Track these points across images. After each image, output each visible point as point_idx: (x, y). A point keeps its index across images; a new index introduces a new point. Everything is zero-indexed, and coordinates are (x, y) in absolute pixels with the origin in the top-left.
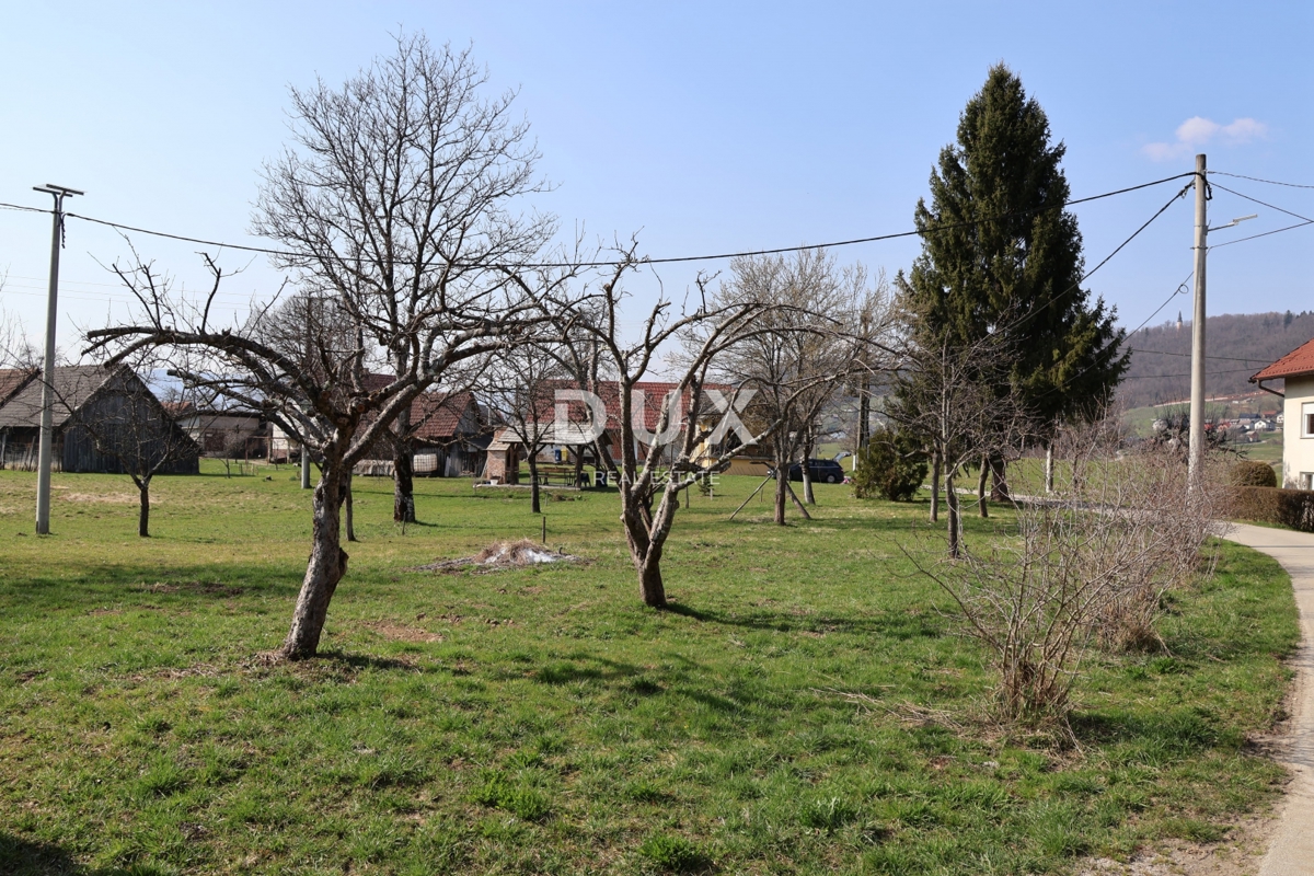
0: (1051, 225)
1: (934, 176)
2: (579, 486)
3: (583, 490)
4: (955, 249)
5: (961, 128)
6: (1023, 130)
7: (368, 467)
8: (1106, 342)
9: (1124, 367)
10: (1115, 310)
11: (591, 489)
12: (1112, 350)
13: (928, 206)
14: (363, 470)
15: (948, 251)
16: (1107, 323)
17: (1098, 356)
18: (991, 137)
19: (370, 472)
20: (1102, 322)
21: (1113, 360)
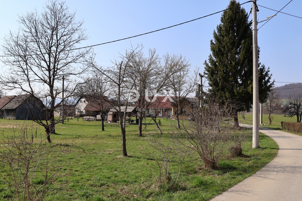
0: (247, 43)
1: (215, 33)
2: (129, 123)
3: (130, 124)
4: (219, 52)
5: (222, 18)
6: (239, 16)
7: (87, 118)
8: (267, 78)
9: (272, 86)
10: (269, 68)
11: (134, 124)
12: (268, 81)
13: (214, 42)
14: (85, 119)
15: (217, 53)
16: (267, 73)
17: (264, 83)
18: (229, 19)
19: (87, 119)
20: (265, 72)
21: (269, 84)
